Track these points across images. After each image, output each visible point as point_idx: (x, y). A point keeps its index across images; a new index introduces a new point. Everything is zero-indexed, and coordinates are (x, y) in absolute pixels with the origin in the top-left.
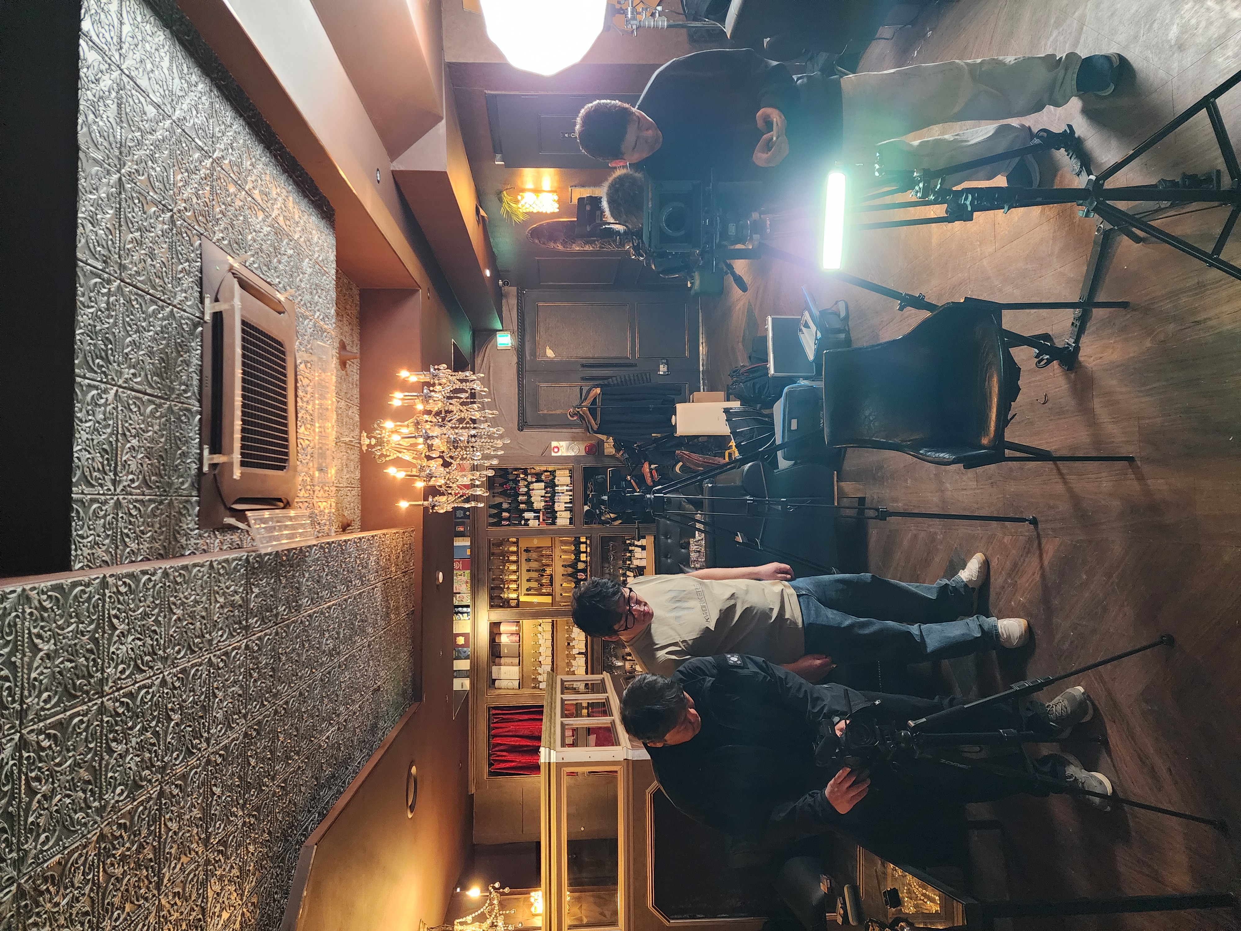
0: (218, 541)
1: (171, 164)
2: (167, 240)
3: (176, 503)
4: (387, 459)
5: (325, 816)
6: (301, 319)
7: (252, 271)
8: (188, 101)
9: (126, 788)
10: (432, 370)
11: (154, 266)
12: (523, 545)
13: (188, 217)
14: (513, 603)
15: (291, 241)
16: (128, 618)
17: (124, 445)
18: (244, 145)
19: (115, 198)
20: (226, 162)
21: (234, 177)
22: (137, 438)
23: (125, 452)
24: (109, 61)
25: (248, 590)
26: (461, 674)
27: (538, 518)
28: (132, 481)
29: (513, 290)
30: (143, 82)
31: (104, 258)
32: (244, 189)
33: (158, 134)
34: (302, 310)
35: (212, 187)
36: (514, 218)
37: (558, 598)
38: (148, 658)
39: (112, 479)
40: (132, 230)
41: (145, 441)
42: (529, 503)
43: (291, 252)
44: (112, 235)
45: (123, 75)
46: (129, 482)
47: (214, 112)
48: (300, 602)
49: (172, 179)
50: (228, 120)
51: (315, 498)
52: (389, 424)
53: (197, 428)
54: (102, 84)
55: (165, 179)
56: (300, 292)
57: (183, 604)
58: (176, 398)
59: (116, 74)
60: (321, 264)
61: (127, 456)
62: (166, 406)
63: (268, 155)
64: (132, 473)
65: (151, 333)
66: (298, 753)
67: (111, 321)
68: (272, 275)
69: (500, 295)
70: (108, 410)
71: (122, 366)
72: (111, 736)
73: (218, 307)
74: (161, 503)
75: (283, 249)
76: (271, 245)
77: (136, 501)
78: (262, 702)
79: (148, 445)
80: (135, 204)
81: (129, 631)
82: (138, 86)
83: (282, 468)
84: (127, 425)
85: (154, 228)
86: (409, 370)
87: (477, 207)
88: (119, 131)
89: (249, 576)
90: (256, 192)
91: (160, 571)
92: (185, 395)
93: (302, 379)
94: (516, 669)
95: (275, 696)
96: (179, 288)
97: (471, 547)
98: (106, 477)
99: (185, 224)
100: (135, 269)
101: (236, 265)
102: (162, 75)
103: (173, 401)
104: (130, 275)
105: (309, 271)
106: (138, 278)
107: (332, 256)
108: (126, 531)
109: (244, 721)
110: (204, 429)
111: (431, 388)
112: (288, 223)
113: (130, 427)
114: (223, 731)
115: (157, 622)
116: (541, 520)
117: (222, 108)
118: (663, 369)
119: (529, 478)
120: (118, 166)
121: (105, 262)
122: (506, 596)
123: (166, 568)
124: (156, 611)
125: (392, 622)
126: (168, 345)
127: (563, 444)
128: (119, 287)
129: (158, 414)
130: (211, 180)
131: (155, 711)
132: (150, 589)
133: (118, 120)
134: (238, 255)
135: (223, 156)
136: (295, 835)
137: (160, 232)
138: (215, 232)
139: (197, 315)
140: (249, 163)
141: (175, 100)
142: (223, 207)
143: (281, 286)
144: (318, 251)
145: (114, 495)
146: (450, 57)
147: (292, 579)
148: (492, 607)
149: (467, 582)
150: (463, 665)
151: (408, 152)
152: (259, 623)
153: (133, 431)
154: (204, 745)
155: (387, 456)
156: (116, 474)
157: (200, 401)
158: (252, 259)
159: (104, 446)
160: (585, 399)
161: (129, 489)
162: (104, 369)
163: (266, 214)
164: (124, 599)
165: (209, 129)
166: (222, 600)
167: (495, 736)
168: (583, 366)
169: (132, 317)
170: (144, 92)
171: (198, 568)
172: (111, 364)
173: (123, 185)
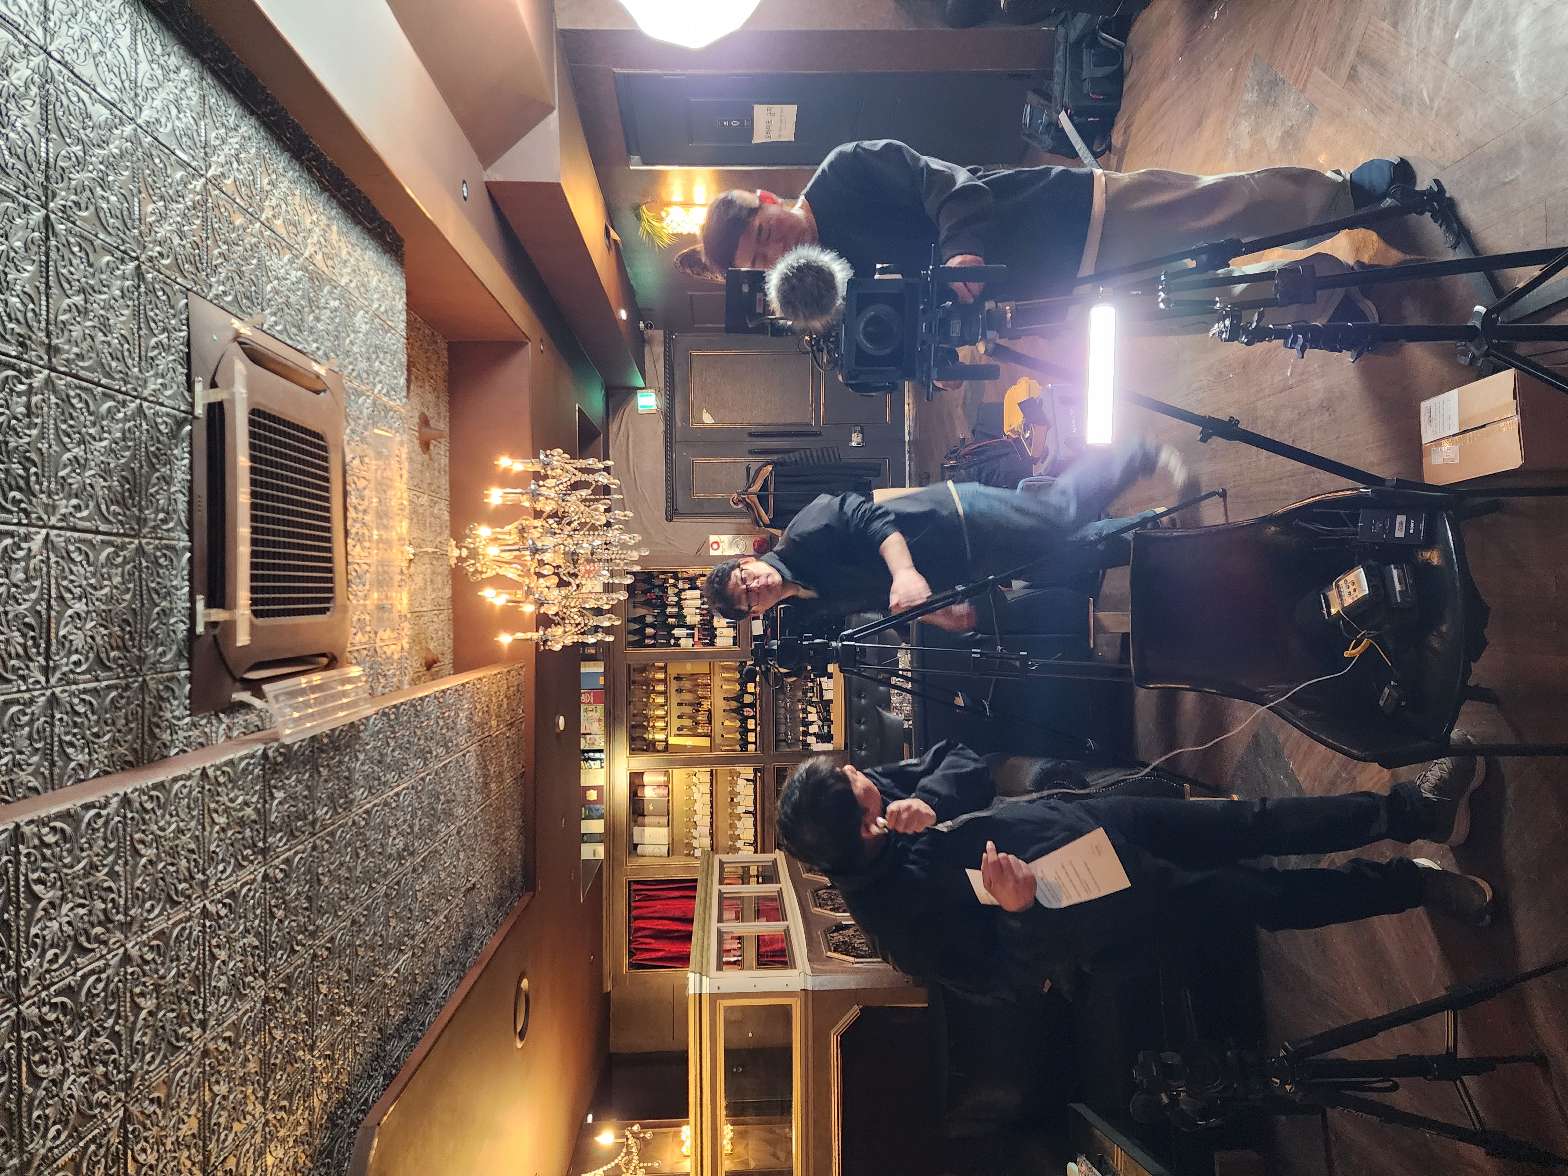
0: (224, 726)
1: (135, 191)
2: (130, 303)
3: (152, 685)
4: (484, 576)
5: (393, 1077)
6: (353, 397)
7: (273, 336)
8: (163, 95)
9: (65, 1128)
10: (542, 457)
11: (109, 344)
12: (673, 671)
13: (166, 267)
14: (660, 746)
15: (335, 288)
16: (61, 879)
17: (60, 614)
18: (258, 155)
19: (39, 247)
20: (229, 182)
21: (242, 204)
22: (84, 600)
23: (63, 623)
24: (25, 41)
25: (267, 794)
26: (592, 838)
27: (692, 636)
28: (77, 663)
29: (658, 334)
30: (86, 70)
31: (21, 339)
32: (258, 219)
33: (111, 146)
34: (355, 384)
35: (205, 220)
36: (658, 241)
37: (718, 740)
38: (98, 930)
39: (41, 666)
40: (69, 292)
41: (97, 603)
42: (680, 616)
43: (336, 303)
44: (33, 303)
45: (51, 61)
46: (72, 666)
47: (207, 110)
48: (351, 796)
49: (137, 213)
50: (231, 121)
51: (378, 640)
52: (484, 531)
53: (185, 572)
54: (14, 76)
55: (125, 213)
56: (351, 359)
57: (157, 838)
58: (151, 532)
59: (37, 60)
60: (384, 317)
61: (67, 629)
62: (133, 546)
63: (297, 167)
64: (77, 651)
65: (105, 443)
66: (351, 1004)
67: (34, 432)
68: (306, 340)
69: (641, 341)
70: (31, 566)
71: (56, 497)
72: (37, 1058)
73: (216, 396)
74: (127, 687)
75: (323, 300)
76: (303, 297)
77: (85, 691)
78: (292, 947)
79: (103, 607)
80: (73, 253)
81: (64, 898)
82: (78, 77)
83: (323, 611)
84: (65, 583)
85: (108, 287)
86: (513, 455)
87: (606, 227)
88: (43, 145)
89: (268, 777)
90: (278, 222)
91: (116, 799)
92: (165, 527)
93: (356, 479)
94: (664, 831)
95: (313, 935)
96: (152, 373)
97: (605, 674)
98: (31, 664)
99: (161, 276)
100: (75, 350)
101: (246, 331)
102: (119, 57)
103: (145, 537)
104: (67, 360)
105: (365, 328)
106: (81, 364)
107: (400, 303)
108: (68, 738)
109: (263, 982)
110: (196, 571)
111: (541, 483)
112: (330, 263)
113: (70, 586)
114: (228, 1005)
115: (113, 874)
116: (696, 639)
117: (221, 103)
118: (856, 439)
119: (681, 585)
120: (43, 199)
121: (22, 344)
122: (651, 737)
123: (125, 794)
124: (111, 858)
125: (492, 794)
126: (134, 457)
127: (725, 539)
128: (48, 380)
129: (120, 560)
130: (204, 208)
131: (111, 1004)
132: (98, 830)
133: (42, 129)
134: (251, 315)
135: (223, 174)
136: (348, 1115)
137: (118, 292)
138: (211, 286)
139: (182, 408)
140: (266, 181)
141: (141, 94)
142: (225, 247)
143: (320, 353)
144: (378, 300)
145: (46, 689)
146: (563, 23)
147: (338, 766)
148: (633, 751)
149: (600, 720)
150: (596, 826)
151: (508, 156)
152: (284, 840)
153: (77, 591)
154: (198, 1031)
155: (482, 573)
156: (48, 658)
157: (190, 533)
158: (273, 319)
159: (27, 620)
160: (754, 481)
161: (71, 676)
162: (23, 505)
163: (294, 252)
164: (53, 854)
165: (199, 135)
166: (222, 820)
167: (637, 918)
168: (751, 435)
169: (71, 422)
170: (88, 85)
171: (181, 783)
172: (35, 496)
173: (53, 228)
